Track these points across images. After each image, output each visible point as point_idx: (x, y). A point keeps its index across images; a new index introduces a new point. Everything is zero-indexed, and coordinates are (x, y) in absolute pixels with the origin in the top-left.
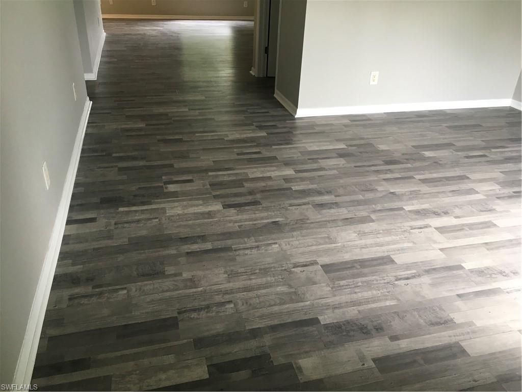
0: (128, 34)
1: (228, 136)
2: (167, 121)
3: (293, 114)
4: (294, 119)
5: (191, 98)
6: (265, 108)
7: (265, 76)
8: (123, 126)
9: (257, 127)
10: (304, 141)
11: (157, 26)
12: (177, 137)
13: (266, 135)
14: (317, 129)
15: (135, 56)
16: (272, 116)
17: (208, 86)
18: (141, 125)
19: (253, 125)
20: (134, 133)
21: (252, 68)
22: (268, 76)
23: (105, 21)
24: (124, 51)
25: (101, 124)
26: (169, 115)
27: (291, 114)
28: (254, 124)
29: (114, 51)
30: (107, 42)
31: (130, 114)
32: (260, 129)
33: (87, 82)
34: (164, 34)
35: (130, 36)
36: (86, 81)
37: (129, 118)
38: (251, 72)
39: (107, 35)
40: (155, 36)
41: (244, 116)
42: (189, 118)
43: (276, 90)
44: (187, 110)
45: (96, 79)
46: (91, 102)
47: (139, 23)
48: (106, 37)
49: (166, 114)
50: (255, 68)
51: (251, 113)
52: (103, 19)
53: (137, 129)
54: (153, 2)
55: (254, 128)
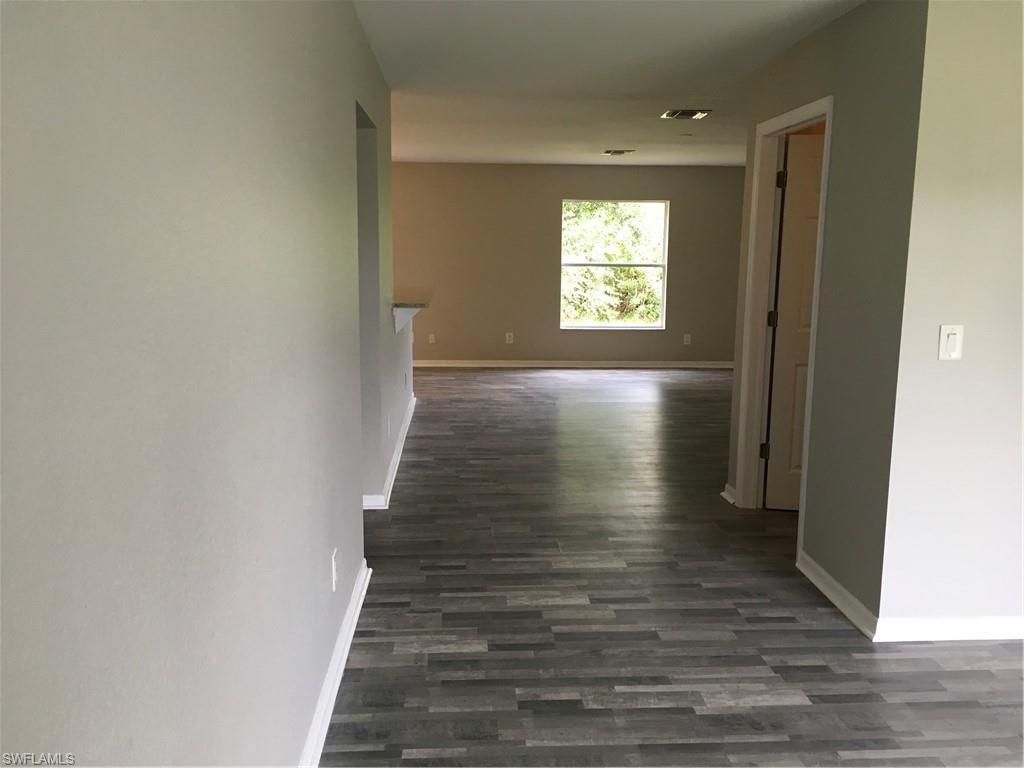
0: (460, 401)
1: (702, 703)
2: (539, 637)
3: (867, 632)
4: (870, 648)
5: (592, 566)
6: (784, 605)
7: (760, 507)
8: (435, 649)
9: (776, 669)
10: (929, 736)
11: (514, 383)
12: (566, 694)
13: (807, 702)
14: (953, 690)
15: (470, 450)
16: (811, 634)
17: (629, 532)
18: (478, 647)
19: (764, 663)
20: (459, 675)
21: (727, 486)
22: (768, 506)
23: (418, 373)
24: (447, 438)
25: (385, 640)
26: (546, 616)
27: (859, 630)
28: (765, 658)
29: (430, 437)
30: (419, 418)
31: (454, 608)
32: (786, 680)
33: (367, 513)
34: (527, 398)
35: (461, 405)
36: (365, 511)
37: (452, 620)
38: (722, 494)
39: (420, 403)
40: (512, 405)
41: (733, 627)
42: (595, 628)
43: (800, 553)
44: (584, 601)
45: (387, 508)
46: (371, 570)
47: (481, 377)
48: (417, 407)
49: (536, 614)
50: (734, 485)
51: (749, 620)
52: (414, 368)
53: (468, 662)
54: (509, 338)
55: (768, 673)
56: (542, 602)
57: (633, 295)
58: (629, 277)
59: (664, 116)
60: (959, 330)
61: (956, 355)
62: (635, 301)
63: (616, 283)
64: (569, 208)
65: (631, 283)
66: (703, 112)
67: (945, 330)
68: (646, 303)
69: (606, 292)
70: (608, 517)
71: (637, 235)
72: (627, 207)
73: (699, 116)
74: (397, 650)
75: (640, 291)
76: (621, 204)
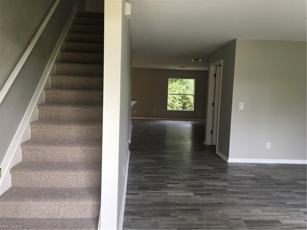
1: (194, 168)
3: (226, 161)
4: (227, 163)
6: (212, 158)
8: (144, 161)
10: (233, 172)
12: (170, 166)
13: (213, 168)
14: (239, 168)
15: (147, 134)
16: (216, 161)
21: (204, 141)
22: (212, 145)
24: (141, 132)
25: (135, 160)
26: (166, 158)
32: (210, 166)
34: (159, 125)
37: (147, 158)
39: (133, 126)
40: (155, 127)
41: (201, 160)
42: (175, 160)
43: (217, 150)
44: (173, 156)
45: (130, 143)
46: (130, 151)
49: (164, 158)
51: (205, 159)
53: (151, 163)
54: (154, 113)
55: (207, 165)
56: (165, 156)
57: (187, 104)
58: (185, 99)
59: (192, 60)
60: (243, 104)
61: (242, 108)
62: (187, 106)
63: (182, 101)
64: (170, 80)
65: (186, 101)
66: (201, 60)
67: (240, 104)
68: (190, 106)
69: (179, 103)
70: (178, 145)
71: (187, 88)
72: (185, 80)
73: (200, 60)
74: (138, 161)
75: (188, 103)
76: (183, 80)
